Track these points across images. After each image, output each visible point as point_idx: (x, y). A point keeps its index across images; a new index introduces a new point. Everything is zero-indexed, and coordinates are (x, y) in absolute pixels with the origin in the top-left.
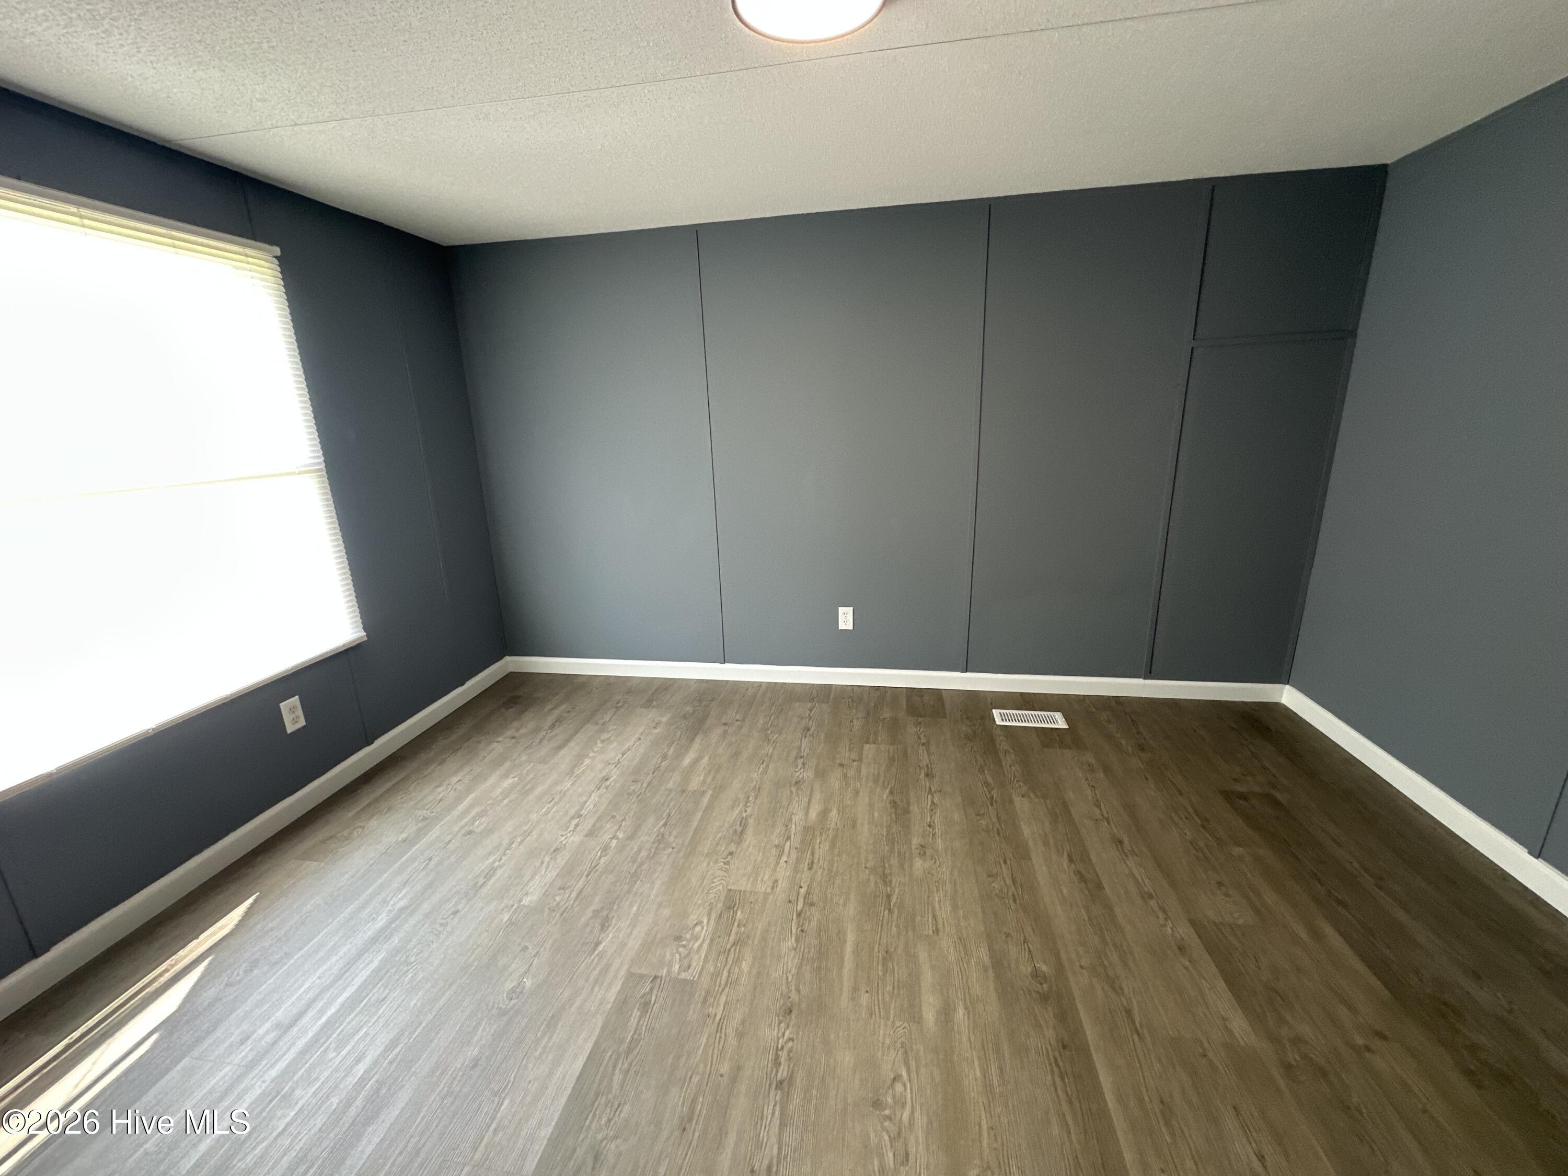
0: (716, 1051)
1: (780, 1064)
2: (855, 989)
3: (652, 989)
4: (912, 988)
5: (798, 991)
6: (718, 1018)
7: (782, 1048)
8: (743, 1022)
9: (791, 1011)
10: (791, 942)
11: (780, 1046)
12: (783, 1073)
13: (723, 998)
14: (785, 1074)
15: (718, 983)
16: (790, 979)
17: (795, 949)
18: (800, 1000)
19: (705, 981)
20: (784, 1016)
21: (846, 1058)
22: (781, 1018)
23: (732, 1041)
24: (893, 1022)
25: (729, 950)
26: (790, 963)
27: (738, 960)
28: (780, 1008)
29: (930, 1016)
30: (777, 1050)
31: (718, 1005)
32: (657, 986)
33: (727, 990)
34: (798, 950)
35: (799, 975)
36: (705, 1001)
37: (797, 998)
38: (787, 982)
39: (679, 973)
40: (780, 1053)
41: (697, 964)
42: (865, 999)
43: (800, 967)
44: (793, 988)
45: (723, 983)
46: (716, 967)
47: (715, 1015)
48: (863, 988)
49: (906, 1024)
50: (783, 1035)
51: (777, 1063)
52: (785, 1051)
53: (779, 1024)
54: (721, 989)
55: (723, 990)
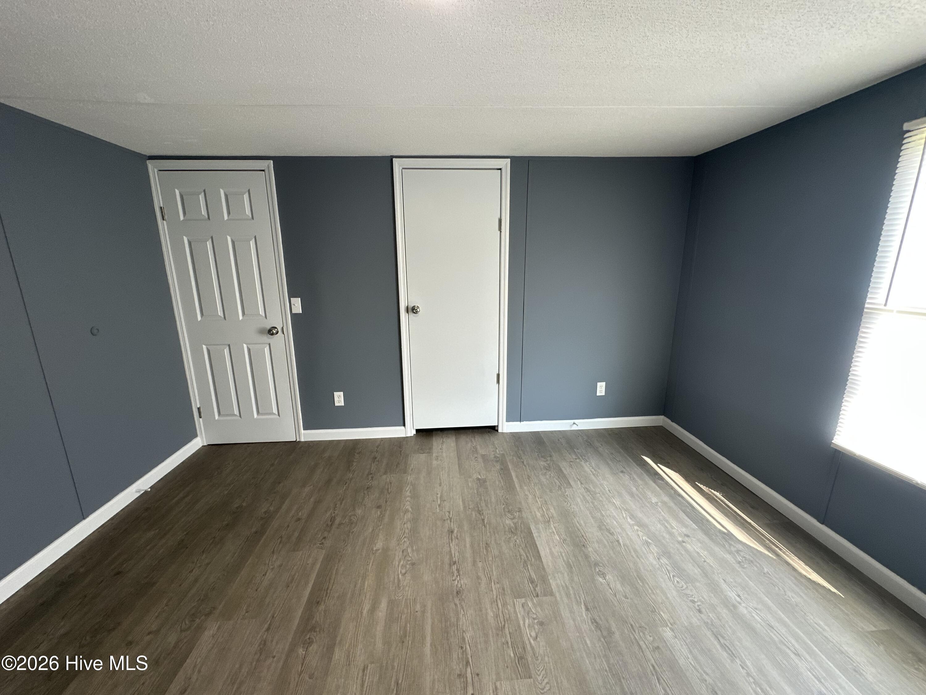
0: (487, 569)
1: (456, 570)
2: (423, 612)
3: (535, 590)
4: (391, 619)
5: (456, 605)
6: (493, 583)
7: (457, 576)
8: (479, 584)
9: (457, 593)
10: (468, 636)
11: (458, 577)
12: (454, 568)
13: (495, 593)
14: (453, 567)
15: (501, 599)
16: (462, 611)
17: (464, 631)
18: (454, 600)
19: (509, 600)
20: (460, 590)
21: (427, 577)
22: (461, 589)
23: (481, 574)
24: (403, 598)
25: (505, 622)
26: (464, 621)
27: (497, 616)
28: (463, 593)
29: (383, 605)
30: (459, 575)
31: (496, 589)
32: (533, 592)
33: (495, 597)
34: (461, 631)
35: (457, 614)
36: (503, 589)
37: (455, 600)
38: (463, 608)
39: (526, 601)
40: (458, 574)
41: (519, 608)
42: (418, 607)
43: (458, 619)
44: (459, 606)
45: (499, 601)
46: (507, 609)
47: (495, 584)
48: (419, 614)
49: (397, 598)
50: (458, 582)
51: (458, 570)
52: (455, 575)
53: (461, 585)
54: (498, 596)
55: (497, 597)
